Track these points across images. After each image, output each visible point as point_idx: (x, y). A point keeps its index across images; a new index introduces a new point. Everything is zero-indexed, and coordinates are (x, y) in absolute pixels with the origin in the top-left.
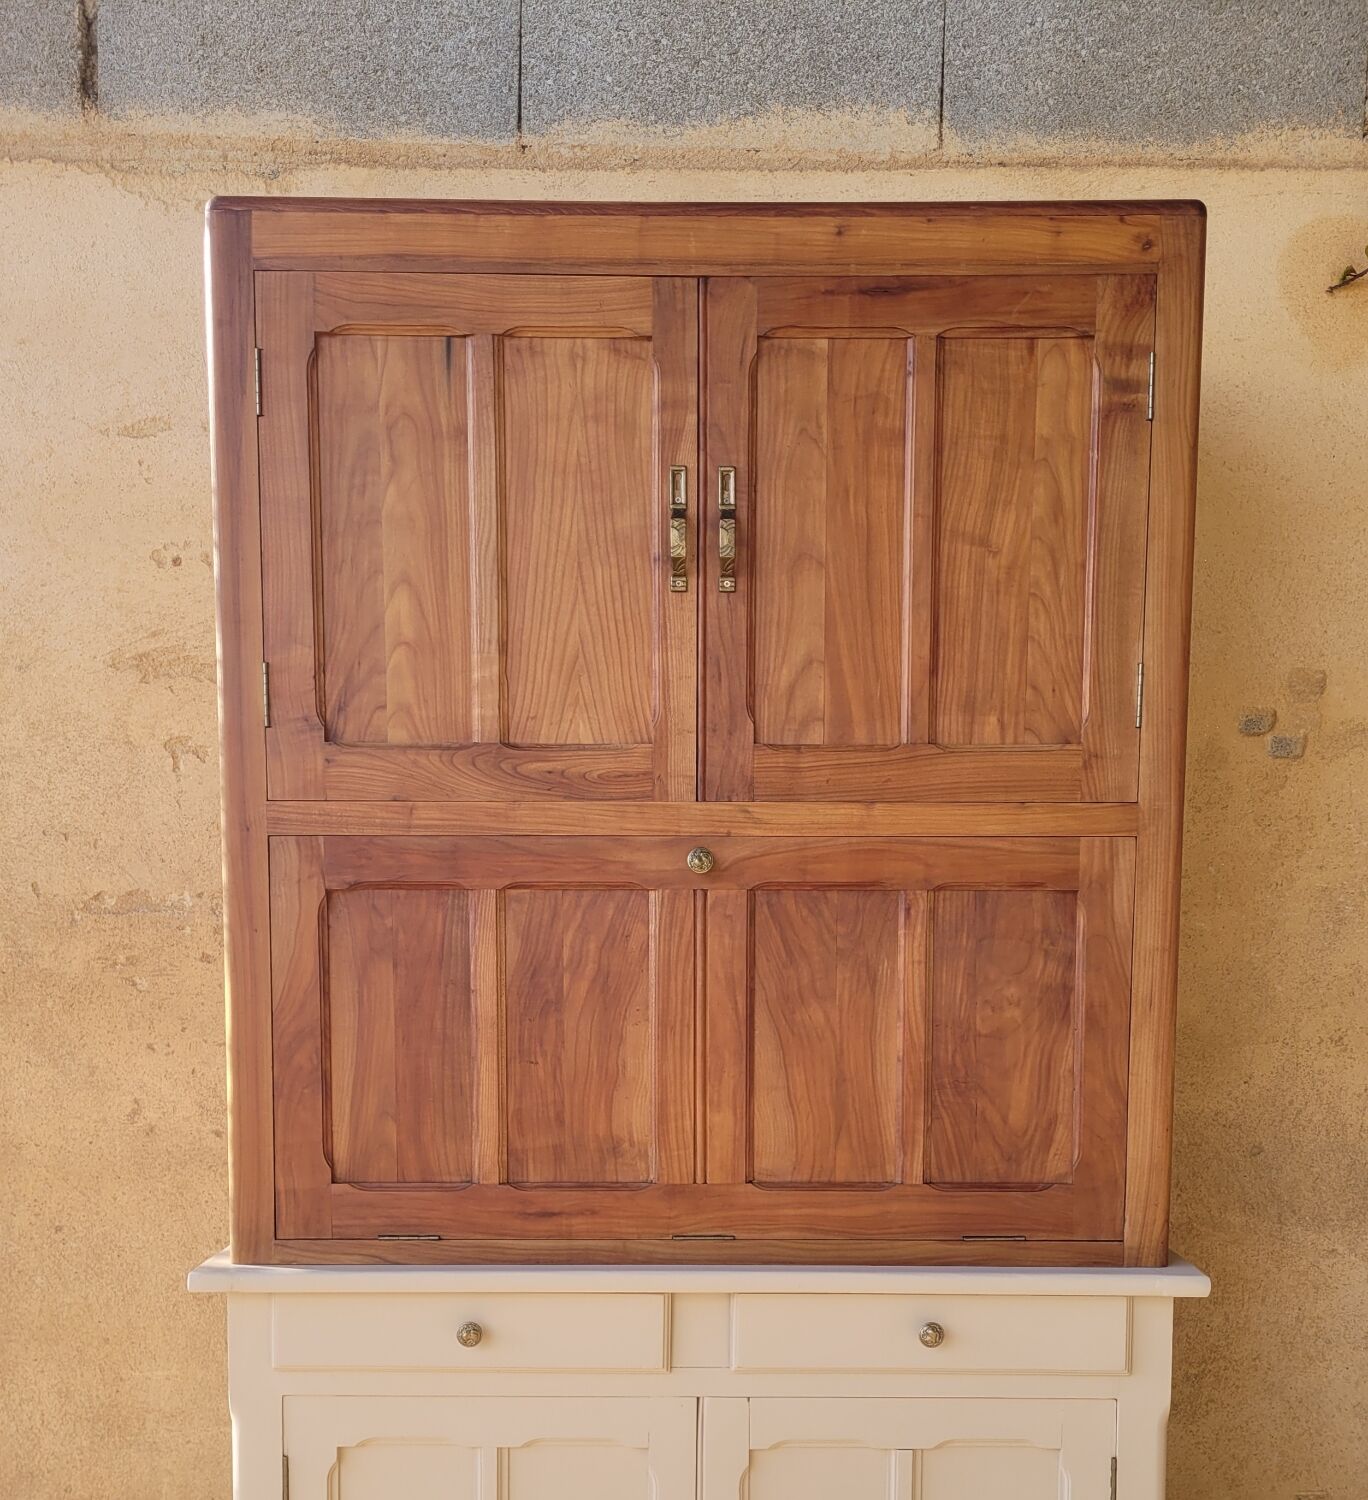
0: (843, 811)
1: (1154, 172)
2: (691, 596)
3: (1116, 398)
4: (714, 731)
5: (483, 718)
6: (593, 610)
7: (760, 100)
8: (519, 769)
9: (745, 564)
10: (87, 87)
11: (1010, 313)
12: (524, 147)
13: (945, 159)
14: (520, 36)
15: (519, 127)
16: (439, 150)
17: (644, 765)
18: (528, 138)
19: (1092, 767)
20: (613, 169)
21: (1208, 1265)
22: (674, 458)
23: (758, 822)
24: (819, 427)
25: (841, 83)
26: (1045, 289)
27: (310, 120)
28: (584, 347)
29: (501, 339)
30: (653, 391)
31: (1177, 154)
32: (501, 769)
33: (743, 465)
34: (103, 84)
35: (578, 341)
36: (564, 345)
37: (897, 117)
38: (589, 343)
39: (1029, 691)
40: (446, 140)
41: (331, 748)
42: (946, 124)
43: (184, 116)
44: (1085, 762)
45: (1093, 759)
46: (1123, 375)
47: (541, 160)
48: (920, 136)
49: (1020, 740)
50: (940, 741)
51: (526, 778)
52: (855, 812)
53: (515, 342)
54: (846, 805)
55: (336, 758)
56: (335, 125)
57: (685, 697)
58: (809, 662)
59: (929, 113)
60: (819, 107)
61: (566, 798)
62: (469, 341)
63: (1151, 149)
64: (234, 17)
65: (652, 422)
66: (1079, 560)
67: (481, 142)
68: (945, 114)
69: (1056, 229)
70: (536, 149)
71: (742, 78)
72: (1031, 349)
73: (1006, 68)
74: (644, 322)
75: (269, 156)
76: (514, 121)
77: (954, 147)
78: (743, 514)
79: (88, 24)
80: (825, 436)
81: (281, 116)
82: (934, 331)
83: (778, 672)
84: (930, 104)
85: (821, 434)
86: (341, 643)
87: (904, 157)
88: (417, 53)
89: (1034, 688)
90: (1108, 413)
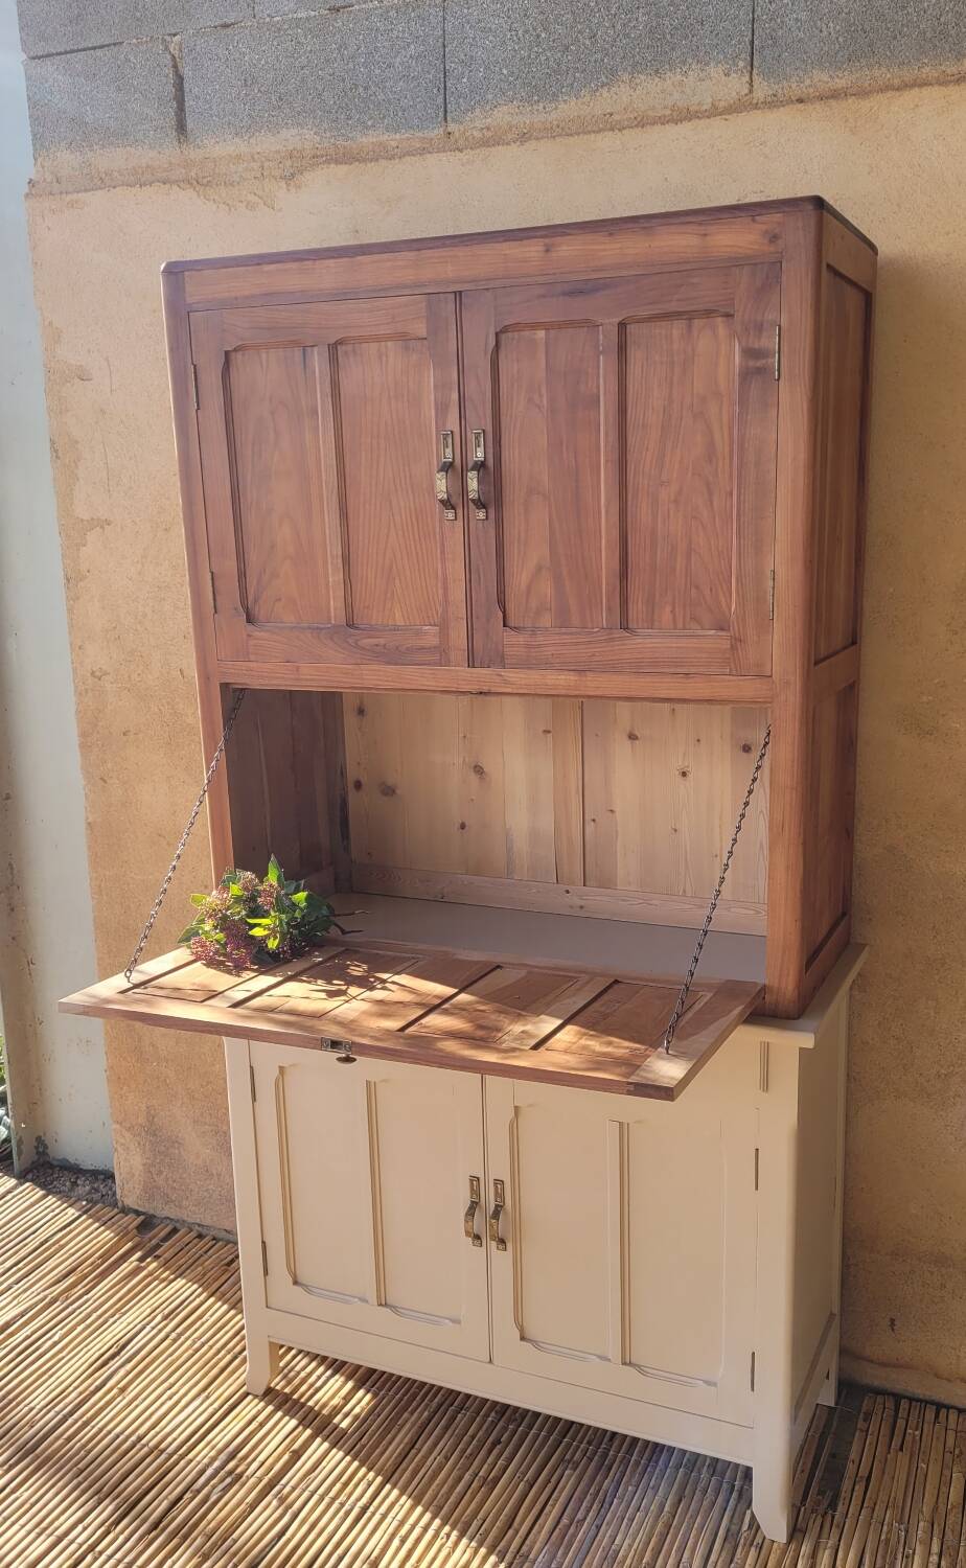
0: (563, 677)
1: (926, 91)
2: (459, 523)
3: (751, 363)
4: (477, 618)
5: (335, 609)
6: (400, 533)
7: (613, 72)
8: (359, 643)
9: (493, 500)
10: (181, 127)
11: (671, 301)
12: (449, 133)
13: (755, 101)
14: (444, 46)
15: (446, 119)
16: (394, 144)
17: (435, 641)
18: (452, 127)
19: (737, 650)
20: (508, 144)
21: (957, 993)
22: (444, 424)
23: (506, 682)
24: (541, 396)
25: (673, 49)
26: (695, 280)
27: (312, 133)
28: (386, 347)
29: (333, 348)
30: (430, 378)
31: (949, 71)
32: (348, 642)
33: (489, 429)
34: (190, 124)
35: (383, 343)
36: (374, 346)
37: (715, 71)
38: (389, 344)
39: (693, 591)
40: (398, 136)
41: (250, 627)
42: (755, 71)
43: (237, 140)
44: (732, 645)
45: (739, 644)
46: (756, 346)
47: (461, 142)
48: (736, 85)
49: (688, 627)
50: (630, 626)
51: (363, 649)
52: (572, 678)
53: (344, 347)
54: (566, 673)
55: (254, 634)
56: (328, 135)
57: (458, 593)
58: (539, 569)
59: (741, 64)
60: (657, 71)
61: (389, 663)
62: (316, 349)
63: (926, 70)
64: (263, 62)
65: (430, 398)
66: (728, 489)
67: (420, 134)
68: (755, 63)
69: (703, 232)
70: (457, 134)
71: (599, 56)
72: (690, 327)
73: (803, 16)
74: (421, 329)
75: (289, 163)
76: (441, 114)
77: (762, 90)
78: (490, 463)
79: (180, 80)
80: (545, 402)
81: (294, 131)
82: (617, 320)
83: (520, 577)
84: (743, 56)
85: (541, 401)
86: (253, 557)
87: (722, 104)
88: (377, 72)
89: (697, 587)
90: (746, 375)
